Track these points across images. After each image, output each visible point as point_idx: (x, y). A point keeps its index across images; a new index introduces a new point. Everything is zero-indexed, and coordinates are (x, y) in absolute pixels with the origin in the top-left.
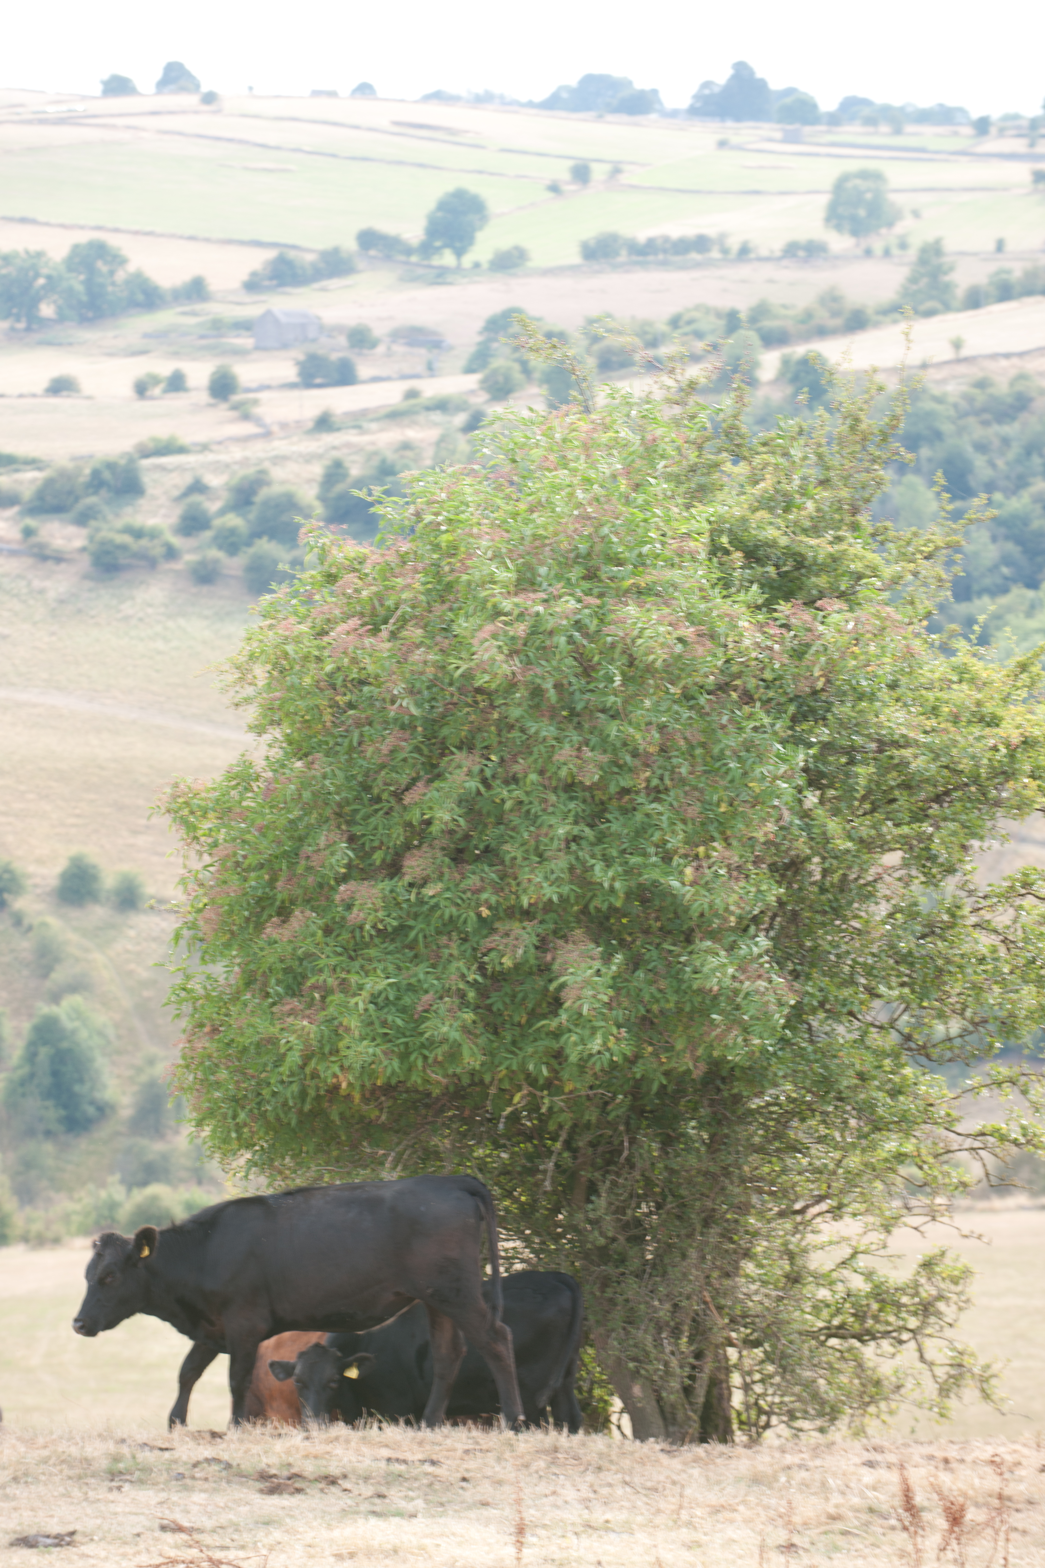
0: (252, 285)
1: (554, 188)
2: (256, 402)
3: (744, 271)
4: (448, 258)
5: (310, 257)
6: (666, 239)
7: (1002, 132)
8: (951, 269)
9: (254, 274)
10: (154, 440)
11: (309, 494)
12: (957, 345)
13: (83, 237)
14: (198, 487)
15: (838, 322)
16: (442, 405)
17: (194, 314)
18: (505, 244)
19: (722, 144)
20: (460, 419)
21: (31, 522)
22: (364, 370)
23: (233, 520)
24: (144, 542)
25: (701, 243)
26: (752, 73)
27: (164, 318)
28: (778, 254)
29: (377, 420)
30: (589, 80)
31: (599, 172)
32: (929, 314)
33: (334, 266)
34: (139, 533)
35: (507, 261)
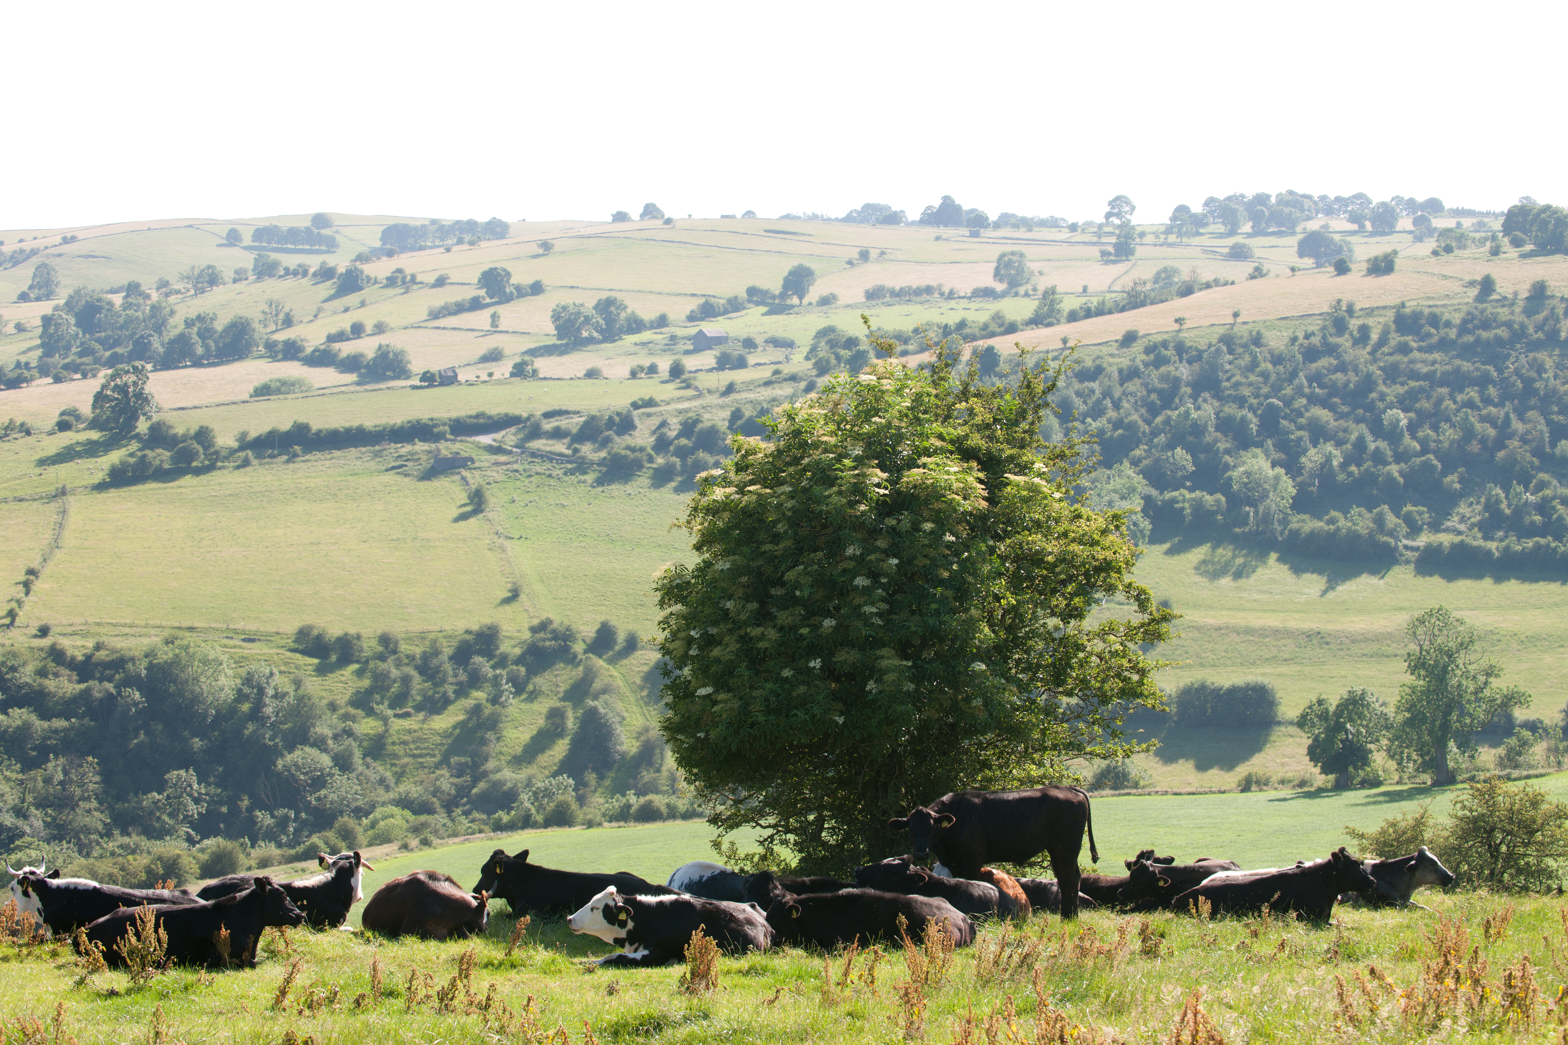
0: (691, 318)
1: (850, 263)
2: (695, 378)
3: (952, 304)
4: (795, 300)
5: (723, 302)
6: (910, 288)
7: (1083, 230)
8: (1061, 301)
9: (692, 311)
10: (642, 399)
11: (723, 426)
13: (604, 295)
14: (664, 424)
15: (1002, 329)
16: (793, 378)
17: (661, 333)
18: (825, 292)
19: (938, 238)
20: (803, 385)
21: (576, 445)
22: (751, 360)
23: (684, 441)
24: (637, 454)
25: (929, 290)
26: (953, 202)
27: (646, 336)
28: (969, 295)
29: (759, 386)
30: (867, 207)
31: (874, 254)
32: (1050, 325)
33: (734, 306)
34: (633, 449)
35: (826, 301)
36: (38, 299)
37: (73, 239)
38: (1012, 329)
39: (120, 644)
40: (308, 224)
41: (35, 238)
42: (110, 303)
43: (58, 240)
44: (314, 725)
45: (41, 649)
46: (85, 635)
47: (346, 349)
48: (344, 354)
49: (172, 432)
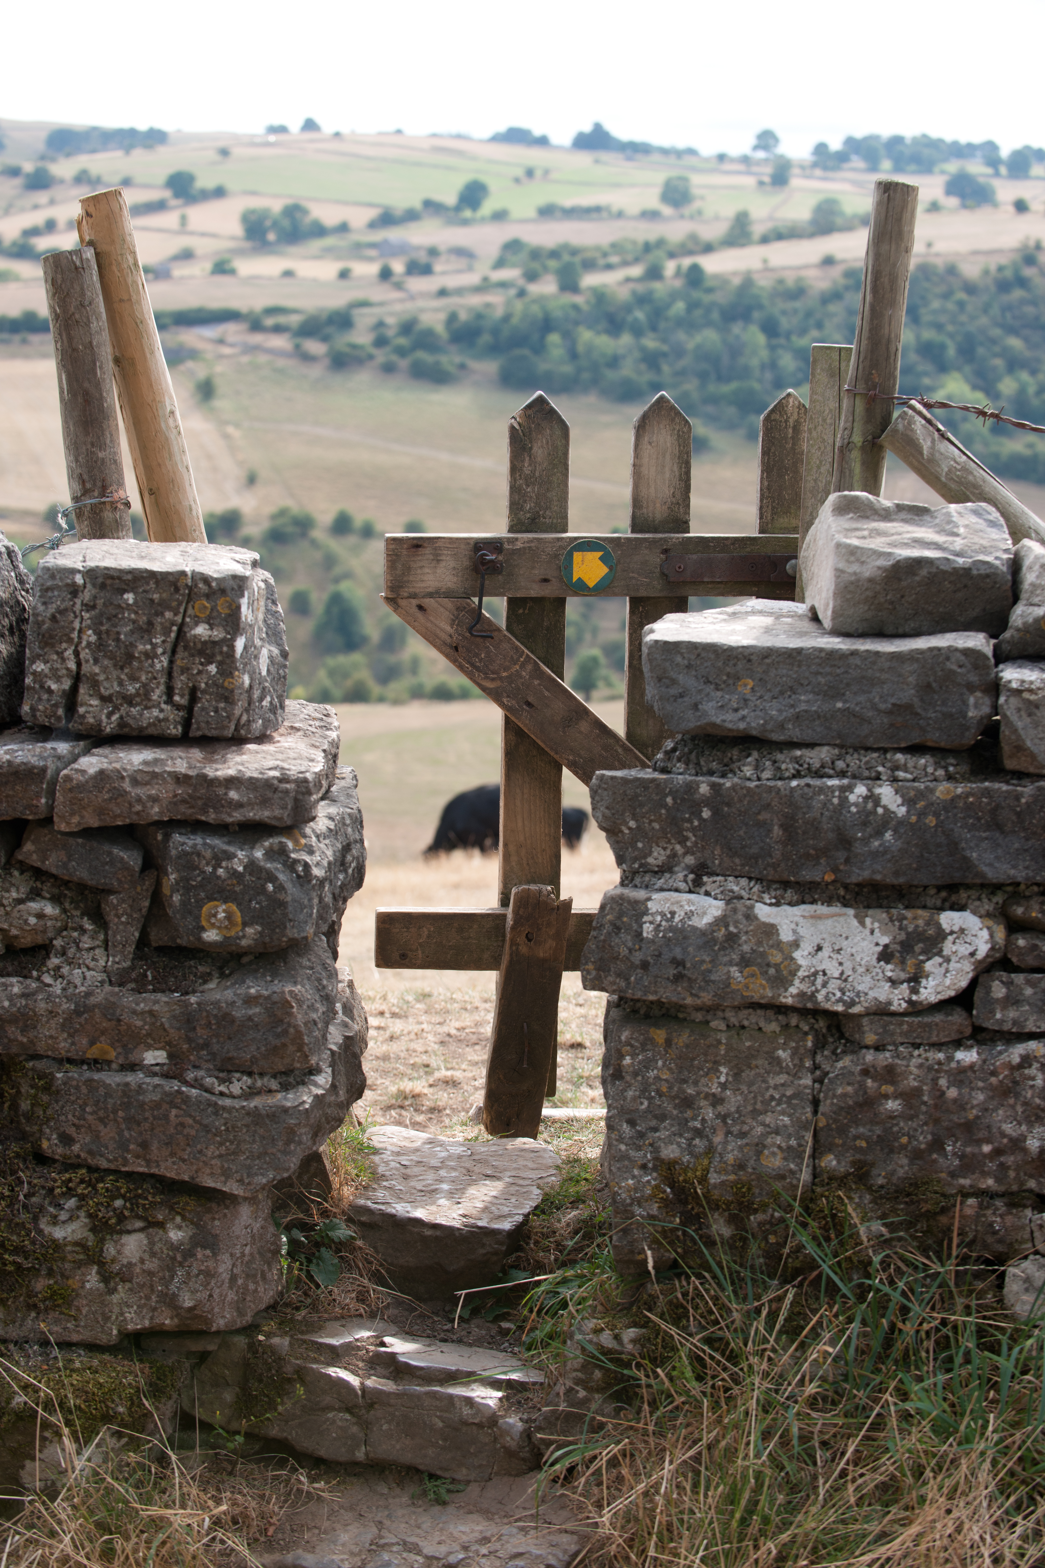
0: (373, 225)
1: (517, 180)
3: (619, 224)
4: (468, 213)
5: (399, 212)
6: (581, 206)
9: (372, 220)
11: (440, 329)
12: (765, 261)
13: (289, 201)
14: (380, 324)
16: (503, 285)
17: (344, 239)
18: (498, 207)
19: (595, 162)
20: (512, 292)
21: (299, 340)
22: (438, 268)
23: (402, 341)
25: (598, 209)
26: (602, 128)
27: (329, 241)
28: (637, 216)
29: (470, 291)
30: (511, 129)
31: (538, 173)
32: (743, 245)
33: (411, 216)
34: (354, 347)
35: (500, 216)
38: (708, 248)
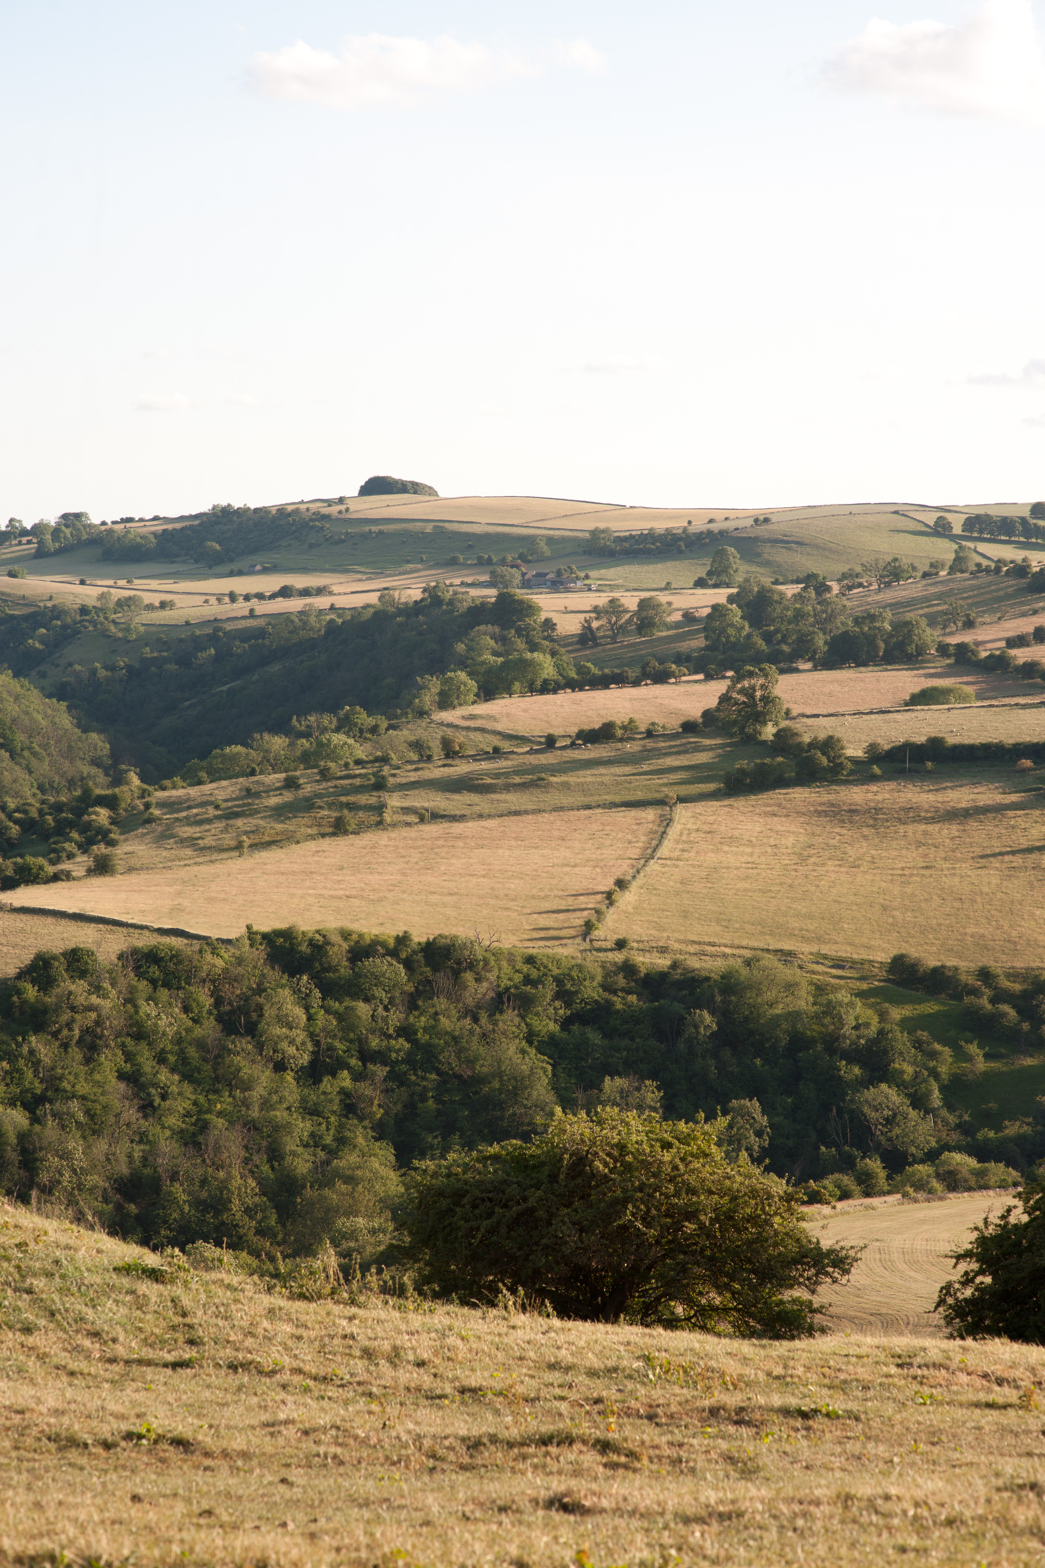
36: (716, 586)
37: (766, 520)
39: (694, 963)
40: (1026, 513)
41: (726, 519)
42: (782, 594)
43: (751, 522)
44: (893, 1061)
45: (615, 964)
46: (663, 950)
47: (1021, 655)
48: (1021, 661)
49: (799, 740)
